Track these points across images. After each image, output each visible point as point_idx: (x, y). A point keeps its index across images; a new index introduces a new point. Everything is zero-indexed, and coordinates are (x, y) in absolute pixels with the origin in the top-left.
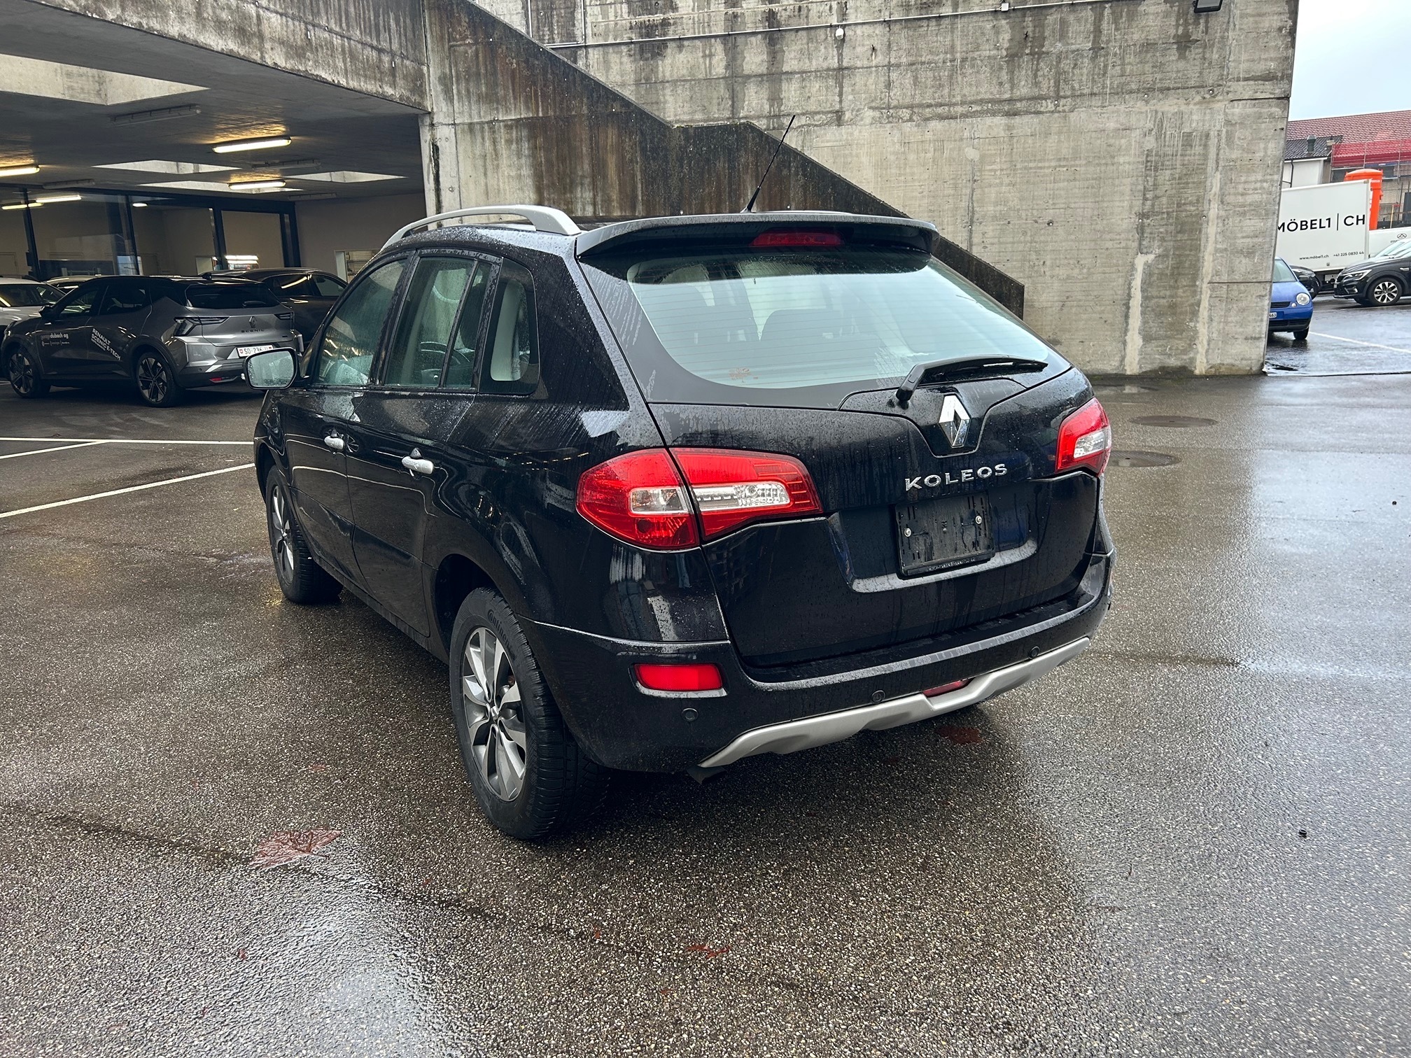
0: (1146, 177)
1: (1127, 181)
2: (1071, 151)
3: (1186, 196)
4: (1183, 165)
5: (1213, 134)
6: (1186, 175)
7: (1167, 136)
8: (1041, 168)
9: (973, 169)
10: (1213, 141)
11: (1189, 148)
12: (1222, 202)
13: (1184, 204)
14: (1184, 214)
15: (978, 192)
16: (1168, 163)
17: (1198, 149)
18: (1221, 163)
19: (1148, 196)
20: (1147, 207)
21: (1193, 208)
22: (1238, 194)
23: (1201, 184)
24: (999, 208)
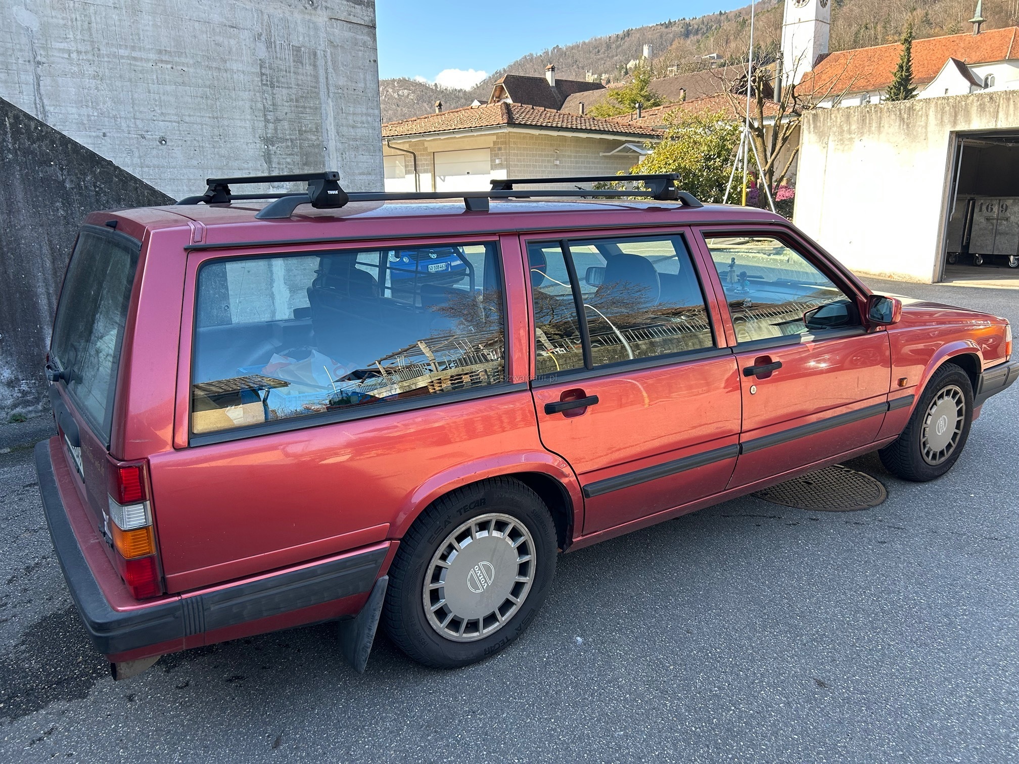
0: (264, 92)
1: (246, 95)
2: (173, 44)
3: (306, 122)
4: (298, 85)
5: (320, 54)
6: (302, 97)
7: (278, 47)
8: (135, 59)
9: (32, 43)
10: (321, 62)
11: (300, 66)
12: (338, 133)
13: (305, 131)
14: (306, 144)
15: (46, 82)
16: (283, 80)
17: (309, 69)
18: (332, 89)
19: (269, 117)
20: (270, 131)
21: (314, 138)
22: (350, 126)
23: (316, 110)
24: (84, 111)
